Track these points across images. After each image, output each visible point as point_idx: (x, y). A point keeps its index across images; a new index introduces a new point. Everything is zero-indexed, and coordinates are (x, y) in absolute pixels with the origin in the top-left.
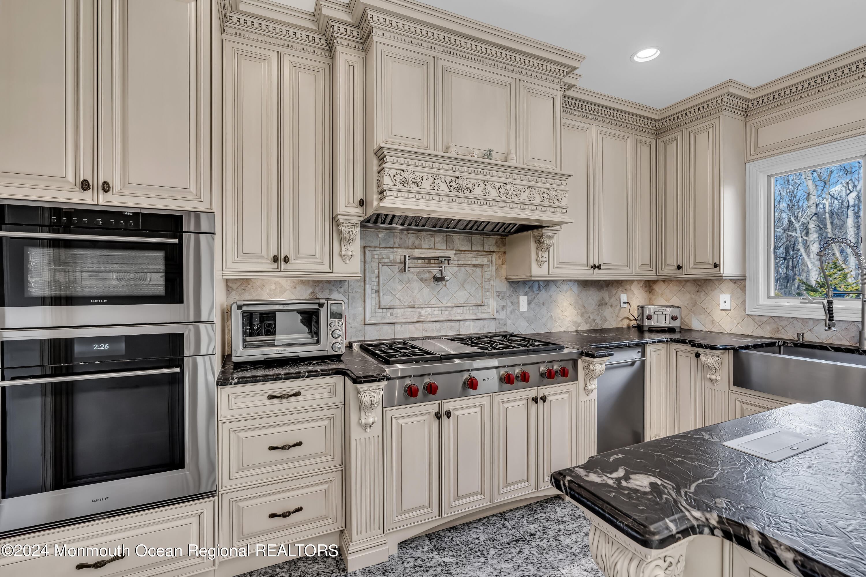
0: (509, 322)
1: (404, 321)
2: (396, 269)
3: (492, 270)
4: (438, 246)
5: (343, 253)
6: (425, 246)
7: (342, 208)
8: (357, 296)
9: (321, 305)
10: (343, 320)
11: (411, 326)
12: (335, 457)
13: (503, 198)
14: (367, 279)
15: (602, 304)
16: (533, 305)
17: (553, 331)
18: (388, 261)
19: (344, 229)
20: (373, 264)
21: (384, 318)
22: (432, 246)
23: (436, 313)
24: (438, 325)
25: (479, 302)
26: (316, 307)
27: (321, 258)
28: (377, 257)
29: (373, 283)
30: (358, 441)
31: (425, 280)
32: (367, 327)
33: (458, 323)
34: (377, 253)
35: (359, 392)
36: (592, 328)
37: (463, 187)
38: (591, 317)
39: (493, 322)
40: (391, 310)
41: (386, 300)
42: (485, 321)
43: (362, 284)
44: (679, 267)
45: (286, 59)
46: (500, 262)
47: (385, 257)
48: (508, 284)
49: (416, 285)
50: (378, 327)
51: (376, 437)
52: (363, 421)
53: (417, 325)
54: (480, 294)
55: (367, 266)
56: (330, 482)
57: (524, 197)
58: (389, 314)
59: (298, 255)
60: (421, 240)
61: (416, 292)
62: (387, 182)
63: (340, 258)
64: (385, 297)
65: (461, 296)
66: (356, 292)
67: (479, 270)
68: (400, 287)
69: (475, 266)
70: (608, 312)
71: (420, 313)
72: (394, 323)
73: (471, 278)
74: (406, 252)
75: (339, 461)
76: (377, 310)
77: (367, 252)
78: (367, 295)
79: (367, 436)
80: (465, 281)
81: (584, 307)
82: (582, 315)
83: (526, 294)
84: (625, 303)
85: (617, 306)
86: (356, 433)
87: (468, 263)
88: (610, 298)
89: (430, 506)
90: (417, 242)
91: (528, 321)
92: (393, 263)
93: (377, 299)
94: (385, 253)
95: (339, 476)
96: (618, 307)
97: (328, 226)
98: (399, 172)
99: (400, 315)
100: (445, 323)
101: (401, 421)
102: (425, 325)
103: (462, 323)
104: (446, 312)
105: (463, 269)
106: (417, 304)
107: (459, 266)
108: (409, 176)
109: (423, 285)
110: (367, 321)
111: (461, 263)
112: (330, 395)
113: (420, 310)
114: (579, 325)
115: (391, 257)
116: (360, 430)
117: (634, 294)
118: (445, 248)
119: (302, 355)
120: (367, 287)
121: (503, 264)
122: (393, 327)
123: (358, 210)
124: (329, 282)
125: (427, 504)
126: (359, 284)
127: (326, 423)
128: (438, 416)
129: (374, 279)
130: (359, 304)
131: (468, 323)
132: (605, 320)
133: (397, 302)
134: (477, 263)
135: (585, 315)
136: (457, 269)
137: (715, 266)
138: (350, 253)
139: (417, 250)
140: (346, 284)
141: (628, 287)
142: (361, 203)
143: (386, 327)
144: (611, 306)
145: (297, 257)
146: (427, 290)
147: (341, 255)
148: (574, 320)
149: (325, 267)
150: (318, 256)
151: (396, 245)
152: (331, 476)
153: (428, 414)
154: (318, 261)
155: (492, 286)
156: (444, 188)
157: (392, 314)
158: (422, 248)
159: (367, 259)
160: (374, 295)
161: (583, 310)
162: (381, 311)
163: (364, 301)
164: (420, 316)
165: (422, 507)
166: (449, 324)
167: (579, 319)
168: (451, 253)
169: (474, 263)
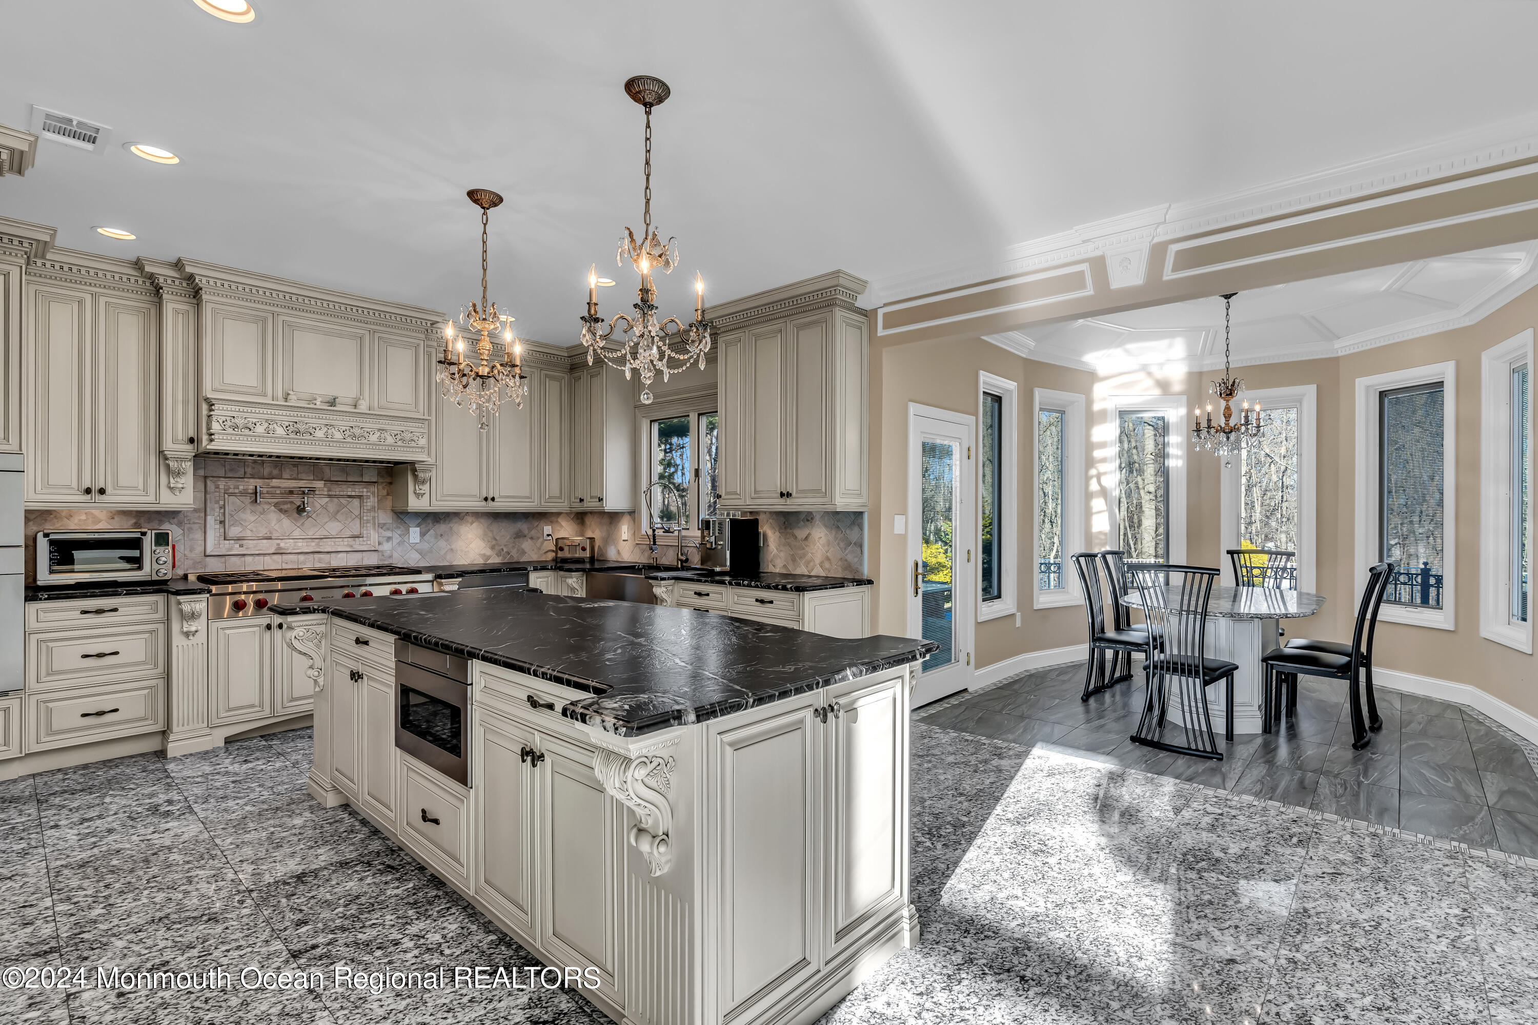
0: (395, 555)
1: (257, 552)
2: (248, 500)
3: (372, 501)
4: (303, 476)
5: (172, 485)
6: (285, 476)
7: (169, 445)
8: (195, 527)
9: (144, 534)
10: (170, 548)
11: (267, 558)
12: (156, 666)
13: (349, 440)
14: (208, 510)
15: (519, 535)
16: (427, 537)
17: (454, 563)
18: (237, 491)
19: (173, 464)
20: (217, 494)
21: (231, 549)
22: (295, 476)
23: (300, 544)
24: (302, 557)
25: (356, 533)
26: (138, 535)
27: (145, 489)
28: (222, 487)
29: (216, 514)
30: (180, 647)
31: (286, 511)
32: (208, 559)
33: (328, 556)
34: (222, 484)
35: (180, 603)
36: (505, 561)
37: (302, 430)
38: (505, 550)
39: (375, 554)
40: (241, 542)
41: (234, 531)
42: (364, 554)
43: (203, 515)
44: (581, 500)
45: (102, 300)
46: (385, 492)
47: (232, 487)
48: (395, 517)
49: (273, 516)
50: (223, 559)
51: (200, 645)
52: (185, 630)
53: (275, 557)
54: (358, 526)
55: (208, 496)
56: (151, 688)
57: (374, 438)
58: (237, 546)
59: (116, 486)
60: (281, 470)
61: (273, 523)
62: (216, 427)
63: (168, 491)
64: (232, 528)
65: (333, 527)
66: (194, 523)
67: (356, 502)
68: (252, 518)
69: (350, 497)
70: (526, 545)
71: (278, 544)
72: (244, 555)
73: (345, 509)
74: (258, 482)
75: (160, 669)
76: (222, 542)
77: (209, 482)
78: (208, 526)
79: (190, 643)
80: (338, 512)
81: (496, 539)
82: (493, 548)
83: (418, 525)
84: (548, 535)
85: (538, 538)
86: (177, 640)
87: (342, 493)
88: (530, 530)
89: (261, 705)
90: (275, 472)
91: (420, 554)
92: (244, 493)
93: (222, 530)
94: (231, 483)
95: (161, 683)
96: (541, 540)
97: (153, 459)
98: (228, 418)
99: (251, 546)
100: (312, 555)
101: (228, 632)
102: (285, 557)
103: (333, 555)
104: (313, 544)
105: (335, 500)
106: (274, 535)
107: (329, 496)
108: (240, 422)
109: (283, 516)
110: (208, 553)
111: (333, 493)
112: (151, 611)
113: (278, 541)
114: (489, 557)
115: (241, 488)
116: (183, 638)
117: (562, 526)
118: (312, 478)
119: (120, 580)
120: (209, 518)
121: (388, 494)
122: (243, 559)
123: (189, 447)
124: (158, 513)
125: (257, 703)
126: (197, 515)
127: (146, 636)
128: (269, 627)
129: (218, 510)
130: (199, 535)
131: (341, 555)
132: (523, 552)
133: (248, 533)
134: (353, 494)
135: (497, 547)
136: (327, 499)
137: (601, 500)
138: (181, 486)
139: (274, 480)
140: (181, 516)
141: (553, 519)
142: (192, 441)
143: (233, 559)
144: (532, 538)
145: (115, 489)
146: (288, 521)
147: (170, 488)
148: (483, 552)
149: (151, 498)
150: (141, 487)
151: (248, 475)
152: (153, 683)
153: (259, 626)
154: (144, 493)
155: (374, 517)
156: (280, 431)
157: (241, 546)
158: (281, 478)
159: (208, 489)
160: (218, 526)
161: (494, 542)
162: (227, 542)
163: (205, 533)
164: (281, 548)
165: (252, 706)
166: (317, 556)
167: (488, 552)
168: (319, 484)
169: (349, 494)
